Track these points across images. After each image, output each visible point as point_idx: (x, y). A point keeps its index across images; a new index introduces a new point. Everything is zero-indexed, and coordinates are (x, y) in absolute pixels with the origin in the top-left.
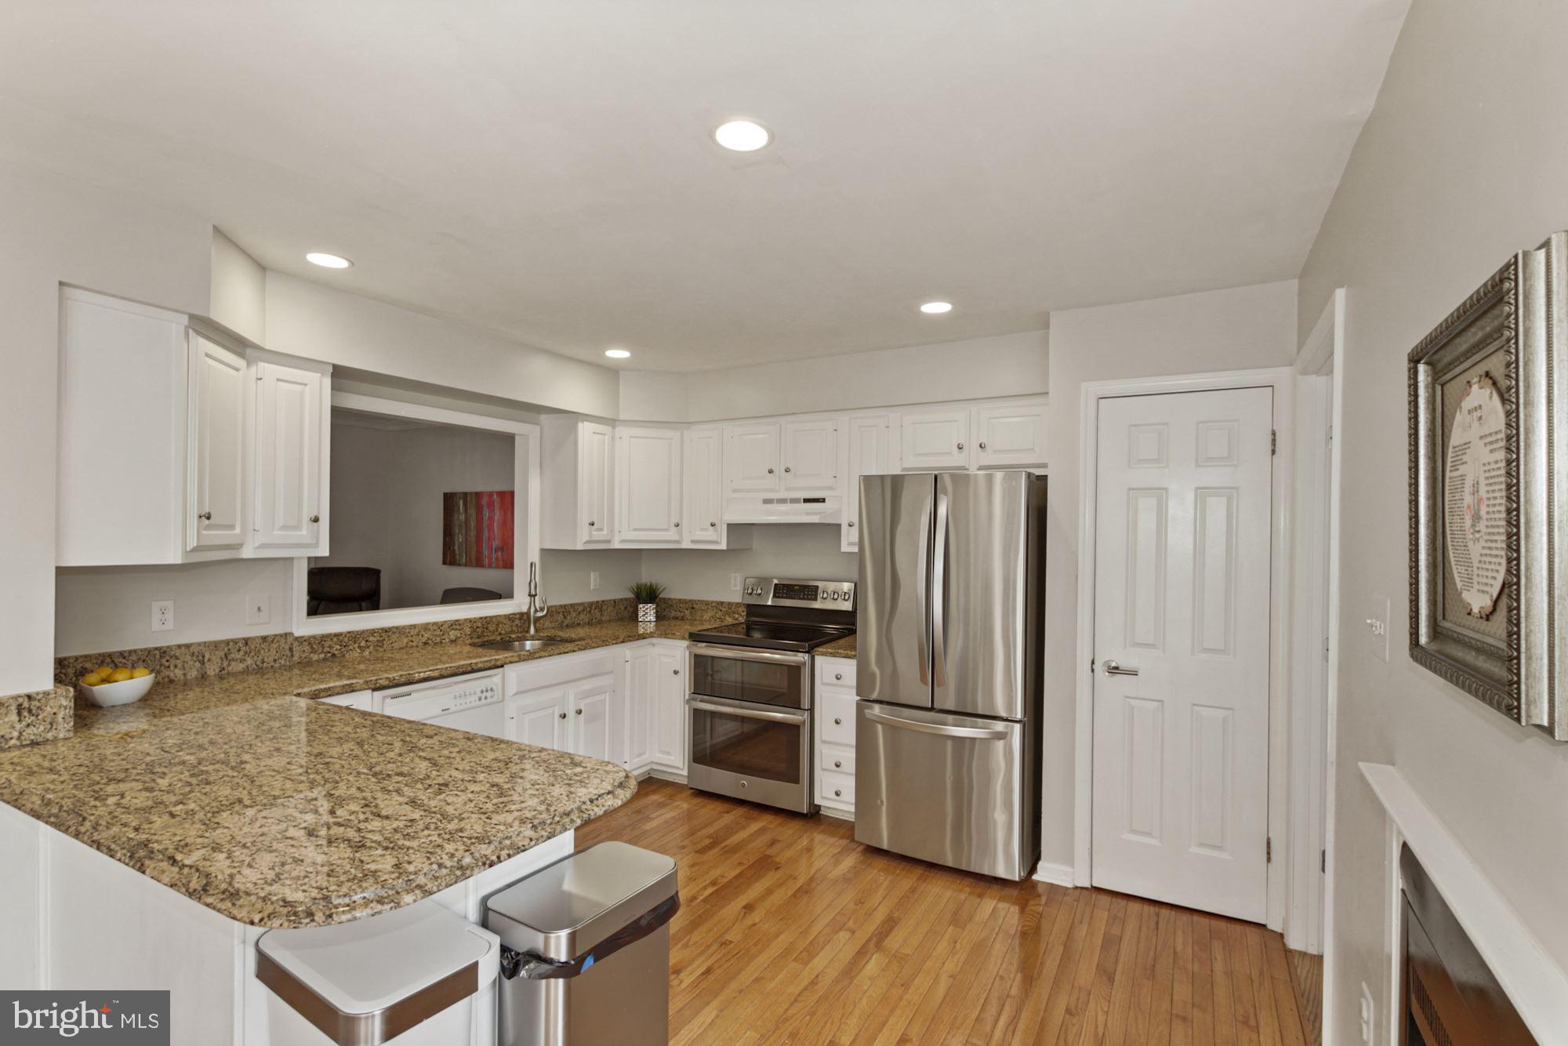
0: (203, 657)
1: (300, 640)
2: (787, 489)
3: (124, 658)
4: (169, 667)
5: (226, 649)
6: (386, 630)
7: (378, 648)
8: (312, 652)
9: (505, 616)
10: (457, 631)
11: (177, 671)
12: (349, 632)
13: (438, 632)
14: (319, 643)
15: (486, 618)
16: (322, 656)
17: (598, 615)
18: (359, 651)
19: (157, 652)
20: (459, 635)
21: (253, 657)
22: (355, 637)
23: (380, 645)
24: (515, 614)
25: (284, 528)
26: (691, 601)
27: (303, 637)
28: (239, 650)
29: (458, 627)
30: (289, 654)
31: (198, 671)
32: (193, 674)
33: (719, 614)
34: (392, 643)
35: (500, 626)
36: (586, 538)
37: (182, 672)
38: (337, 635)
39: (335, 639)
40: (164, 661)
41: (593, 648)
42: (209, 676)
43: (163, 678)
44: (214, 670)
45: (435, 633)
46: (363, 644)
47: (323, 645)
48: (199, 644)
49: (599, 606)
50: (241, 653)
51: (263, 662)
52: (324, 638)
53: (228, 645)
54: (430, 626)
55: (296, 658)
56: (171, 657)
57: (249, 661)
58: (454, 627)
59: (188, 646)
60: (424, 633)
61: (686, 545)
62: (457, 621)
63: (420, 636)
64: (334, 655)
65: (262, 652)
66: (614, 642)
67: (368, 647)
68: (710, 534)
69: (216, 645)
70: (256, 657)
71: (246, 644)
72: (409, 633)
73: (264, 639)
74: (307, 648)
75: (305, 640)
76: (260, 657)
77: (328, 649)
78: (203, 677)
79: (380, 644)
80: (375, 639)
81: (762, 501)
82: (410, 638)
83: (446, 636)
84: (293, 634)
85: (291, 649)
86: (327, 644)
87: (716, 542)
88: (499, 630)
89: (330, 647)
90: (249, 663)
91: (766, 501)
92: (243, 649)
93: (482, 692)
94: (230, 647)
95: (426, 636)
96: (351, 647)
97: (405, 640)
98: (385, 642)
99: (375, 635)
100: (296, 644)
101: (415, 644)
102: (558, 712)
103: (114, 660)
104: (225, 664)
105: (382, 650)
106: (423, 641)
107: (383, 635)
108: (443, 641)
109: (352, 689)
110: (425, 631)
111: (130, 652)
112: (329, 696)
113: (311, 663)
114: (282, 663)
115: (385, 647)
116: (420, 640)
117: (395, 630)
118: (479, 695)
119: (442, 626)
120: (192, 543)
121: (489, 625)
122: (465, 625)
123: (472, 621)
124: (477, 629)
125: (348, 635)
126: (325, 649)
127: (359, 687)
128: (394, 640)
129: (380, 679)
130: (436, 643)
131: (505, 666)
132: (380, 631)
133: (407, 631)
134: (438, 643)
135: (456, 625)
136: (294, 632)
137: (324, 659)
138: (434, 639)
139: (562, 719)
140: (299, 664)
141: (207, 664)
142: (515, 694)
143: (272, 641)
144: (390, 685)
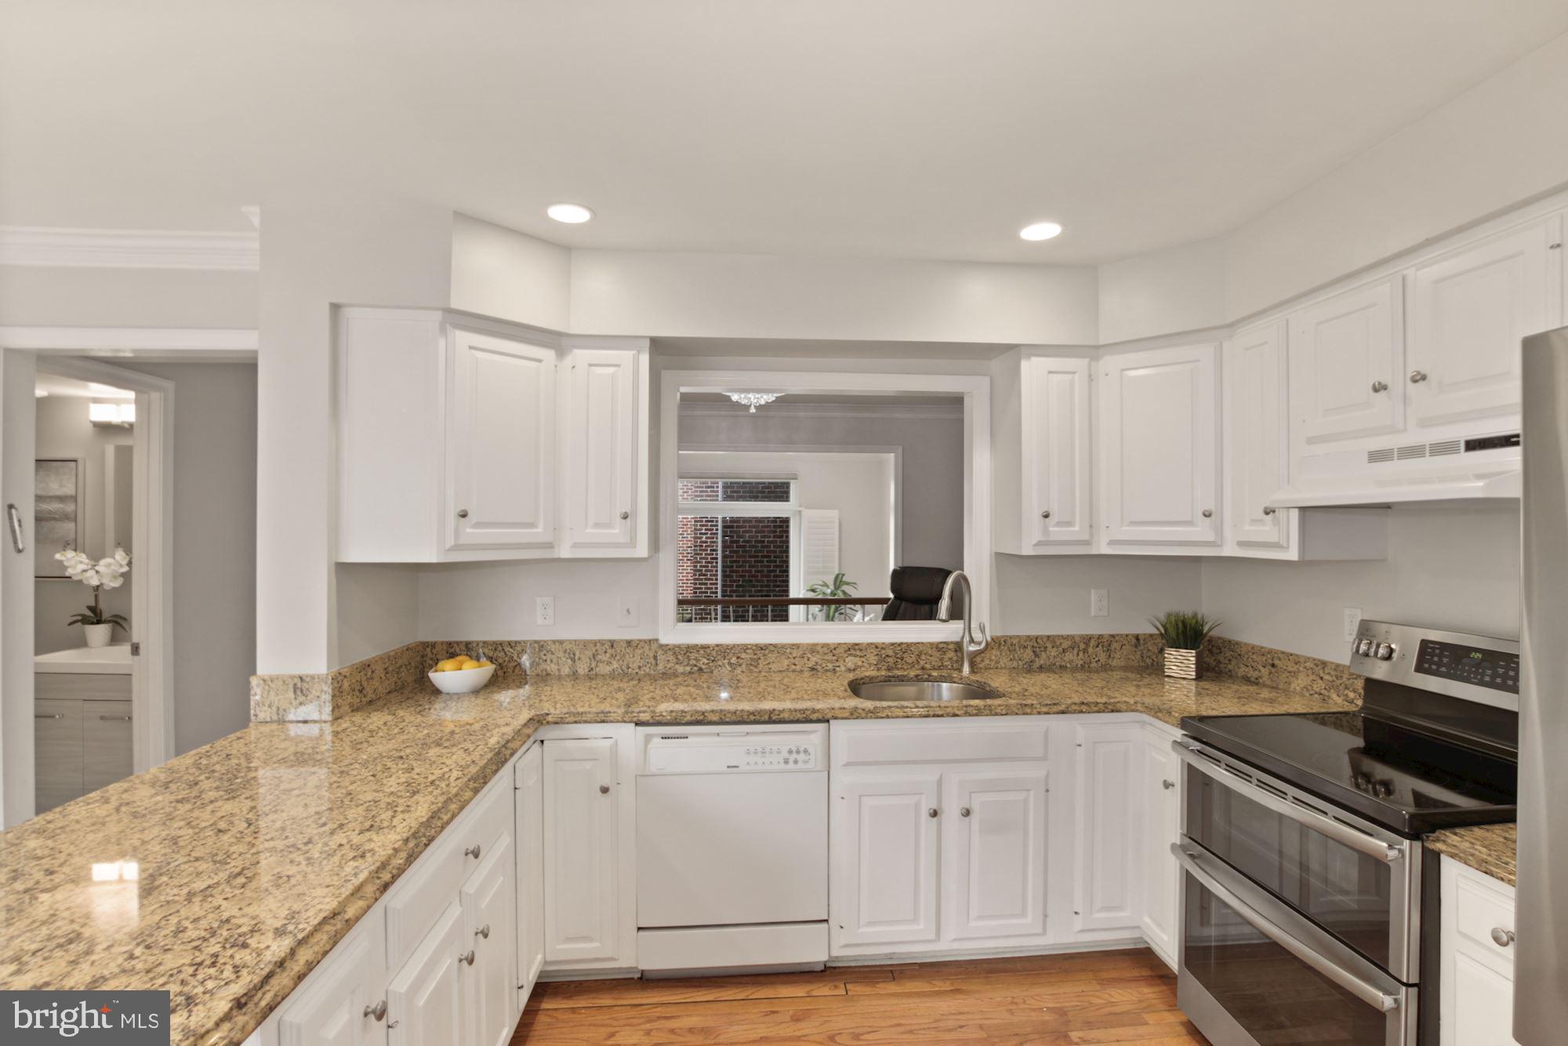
0: (574, 655)
1: (665, 648)
2: (1425, 423)
3: (511, 648)
4: (546, 661)
5: (594, 650)
6: (762, 648)
7: (751, 668)
8: (677, 663)
9: (931, 644)
10: (858, 659)
11: (553, 665)
12: (717, 646)
13: (830, 657)
14: (685, 654)
15: (900, 644)
16: (688, 669)
17: (1103, 657)
18: (730, 669)
19: (536, 645)
20: (860, 663)
21: (619, 660)
22: (724, 652)
23: (755, 664)
24: (946, 643)
25: (597, 525)
26: (1270, 652)
27: (667, 645)
28: (606, 652)
29: (858, 653)
30: (654, 662)
31: (570, 668)
32: (566, 670)
33: (1319, 686)
34: (769, 664)
35: (923, 657)
36: (1037, 536)
37: (556, 667)
38: (705, 647)
39: (702, 652)
40: (542, 654)
41: (996, 714)
42: (579, 674)
43: (542, 671)
44: (584, 669)
45: (826, 657)
46: (734, 660)
47: (688, 656)
48: (570, 642)
49: (1106, 643)
50: (608, 655)
51: (629, 668)
52: (689, 649)
53: (596, 646)
54: (819, 648)
55: (660, 667)
56: (548, 652)
57: (615, 665)
58: (852, 652)
59: (561, 642)
60: (809, 656)
61: (1229, 550)
62: (857, 644)
63: (806, 659)
64: (701, 669)
65: (627, 656)
66: (1045, 709)
67: (740, 665)
68: (1267, 531)
69: (585, 644)
70: (621, 661)
71: (612, 646)
72: (791, 653)
73: (629, 643)
74: (671, 658)
75: (669, 649)
76: (625, 662)
77: (694, 662)
78: (574, 675)
79: (754, 663)
80: (748, 656)
81: (1366, 457)
82: (792, 660)
83: (841, 663)
84: (657, 640)
85: (655, 657)
86: (693, 656)
87: (1276, 546)
88: (922, 663)
89: (697, 660)
90: (615, 667)
91: (1376, 456)
92: (609, 651)
93: (790, 752)
94: (597, 648)
95: (814, 659)
96: (720, 663)
97: (786, 662)
98: (760, 661)
99: (748, 651)
100: (660, 652)
101: (798, 668)
102: (926, 805)
103: (503, 650)
104: (593, 665)
105: (757, 670)
106: (810, 666)
107: (758, 652)
108: (837, 669)
109: (603, 719)
110: (811, 654)
111: (516, 642)
112: (576, 722)
113: (675, 675)
114: (647, 670)
115: (761, 666)
116: (805, 664)
117: (773, 649)
118: (786, 755)
119: (835, 649)
120: (450, 543)
121: (905, 655)
122: (869, 652)
123: (880, 647)
124: (887, 658)
125: (716, 648)
126: (693, 662)
127: (611, 719)
128: (771, 661)
129: (644, 712)
130: (826, 670)
131: (831, 721)
132: (754, 648)
133: (788, 651)
134: (829, 671)
135: (855, 650)
136: (660, 638)
137: (690, 673)
138: (824, 665)
139: (930, 818)
140: (664, 674)
141: (577, 662)
142: (848, 764)
143: (637, 646)
144: (651, 721)
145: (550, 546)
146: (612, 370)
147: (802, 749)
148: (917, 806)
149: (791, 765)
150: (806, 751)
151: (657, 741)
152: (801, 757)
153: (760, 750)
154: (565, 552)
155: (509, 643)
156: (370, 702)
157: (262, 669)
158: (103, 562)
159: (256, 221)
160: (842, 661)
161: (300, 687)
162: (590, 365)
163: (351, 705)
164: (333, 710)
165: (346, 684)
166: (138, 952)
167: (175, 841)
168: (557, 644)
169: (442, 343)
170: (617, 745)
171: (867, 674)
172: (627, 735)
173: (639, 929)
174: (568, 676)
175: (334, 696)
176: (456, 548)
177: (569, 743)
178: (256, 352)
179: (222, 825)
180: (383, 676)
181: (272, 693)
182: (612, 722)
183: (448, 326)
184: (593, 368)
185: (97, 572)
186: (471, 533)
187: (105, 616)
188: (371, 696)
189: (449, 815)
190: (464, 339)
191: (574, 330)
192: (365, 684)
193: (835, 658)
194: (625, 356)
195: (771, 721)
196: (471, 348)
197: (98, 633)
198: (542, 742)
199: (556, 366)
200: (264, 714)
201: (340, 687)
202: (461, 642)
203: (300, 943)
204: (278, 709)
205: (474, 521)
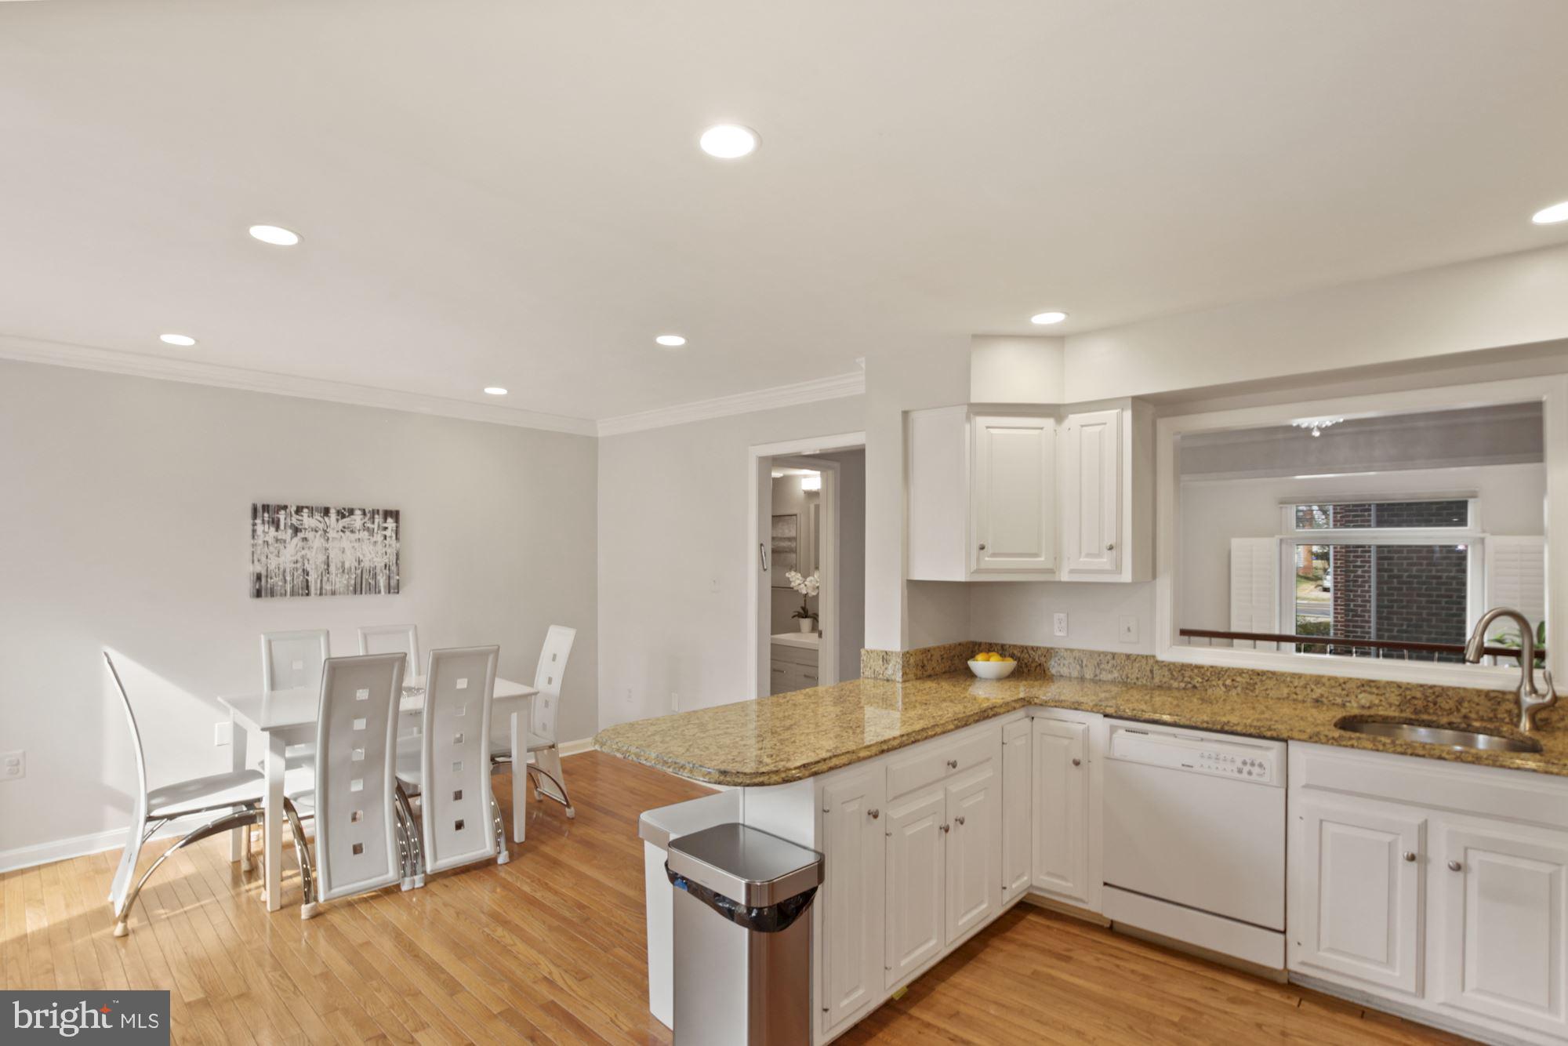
0: (1082, 661)
1: (1162, 665)
3: (1034, 652)
5: (1098, 659)
7: (1247, 691)
8: (1172, 679)
10: (1374, 696)
12: (1212, 667)
13: (1339, 691)
14: (1179, 671)
16: (1183, 685)
18: (1224, 690)
20: (1377, 702)
21: (1119, 670)
22: (1219, 674)
23: (1252, 688)
27: (1164, 662)
28: (1108, 662)
29: (1375, 691)
30: (1150, 675)
31: (1078, 672)
32: (1075, 674)
34: (1266, 690)
35: (1466, 704)
37: (1068, 670)
38: (1199, 667)
39: (1196, 671)
42: (1086, 678)
44: (1090, 675)
46: (1228, 682)
47: (1183, 674)
48: (1079, 651)
50: (1110, 665)
51: (1128, 678)
52: (1184, 667)
53: (1100, 656)
54: (1324, 680)
55: (1157, 680)
58: (1367, 688)
59: (1072, 650)
60: (1313, 687)
62: (1373, 681)
63: (1309, 690)
64: (1195, 687)
65: (1127, 668)
67: (1235, 688)
69: (1092, 654)
70: (1121, 671)
71: (1114, 658)
72: (1291, 682)
73: (1128, 656)
74: (1167, 673)
75: (1165, 666)
76: (1125, 673)
77: (1189, 680)
78: (1082, 679)
79: (1250, 687)
84: (1154, 657)
85: (1152, 671)
88: (1463, 710)
89: (1191, 677)
92: (1111, 661)
93: (1245, 763)
94: (1101, 658)
96: (1214, 683)
97: (1286, 691)
99: (1244, 675)
100: (1156, 667)
101: (1300, 697)
102: (1403, 849)
103: (1028, 652)
104: (1098, 672)
105: (1254, 695)
106: (1314, 697)
107: (1254, 677)
108: (1348, 704)
109: (1076, 706)
110: (1316, 685)
111: (1037, 648)
112: (1056, 706)
113: (1170, 688)
114: (1145, 682)
115: (1257, 692)
116: (1308, 694)
117: (1270, 675)
118: (1240, 765)
119: (1344, 683)
120: (974, 567)
121: (1439, 700)
122: (1388, 690)
123: (1404, 687)
124: (1414, 700)
125: (1211, 669)
126: (1186, 679)
127: (1083, 708)
128: (1269, 687)
129: (1111, 707)
130: (1334, 704)
131: (1290, 742)
132: (1250, 673)
133: (1288, 679)
134: (1337, 705)
135: (1370, 687)
136: (1157, 655)
137: (1184, 689)
138: (1331, 698)
139: (1406, 862)
140: (1159, 686)
141: (1085, 669)
142: (1306, 786)
143: (1135, 660)
144: (1114, 714)
145: (1051, 571)
146: (1098, 429)
147: (1257, 763)
148: (1391, 846)
149: (1245, 775)
150: (1261, 765)
151: (1122, 732)
152: (1256, 770)
153: (1214, 755)
154: (1065, 577)
155: (1032, 648)
156: (930, 676)
157: (867, 646)
158: (808, 579)
159: (863, 365)
160: (1354, 697)
161: (885, 657)
162: (1082, 426)
163: (916, 675)
164: (903, 675)
165: (912, 661)
166: (778, 744)
167: (805, 716)
168: (1069, 652)
169: (967, 427)
170: (1088, 730)
171: (1381, 713)
172: (1098, 724)
173: (1105, 884)
174: (1077, 678)
175: (903, 667)
176: (978, 571)
177: (1052, 723)
178: (864, 445)
179: (826, 714)
180: (940, 661)
181: (872, 660)
182: (1083, 710)
183: (972, 415)
184: (1084, 428)
185: (806, 585)
186: (988, 561)
187: (810, 613)
188: (930, 672)
189: (933, 733)
190: (982, 421)
191: (1067, 401)
192: (926, 662)
193: (1344, 692)
194: (1111, 415)
195: (1222, 731)
196: (988, 427)
197: (806, 623)
198: (1033, 718)
199: (1055, 431)
200: (868, 673)
201: (908, 661)
202: (998, 644)
203: (835, 756)
204: (874, 671)
205: (991, 552)
